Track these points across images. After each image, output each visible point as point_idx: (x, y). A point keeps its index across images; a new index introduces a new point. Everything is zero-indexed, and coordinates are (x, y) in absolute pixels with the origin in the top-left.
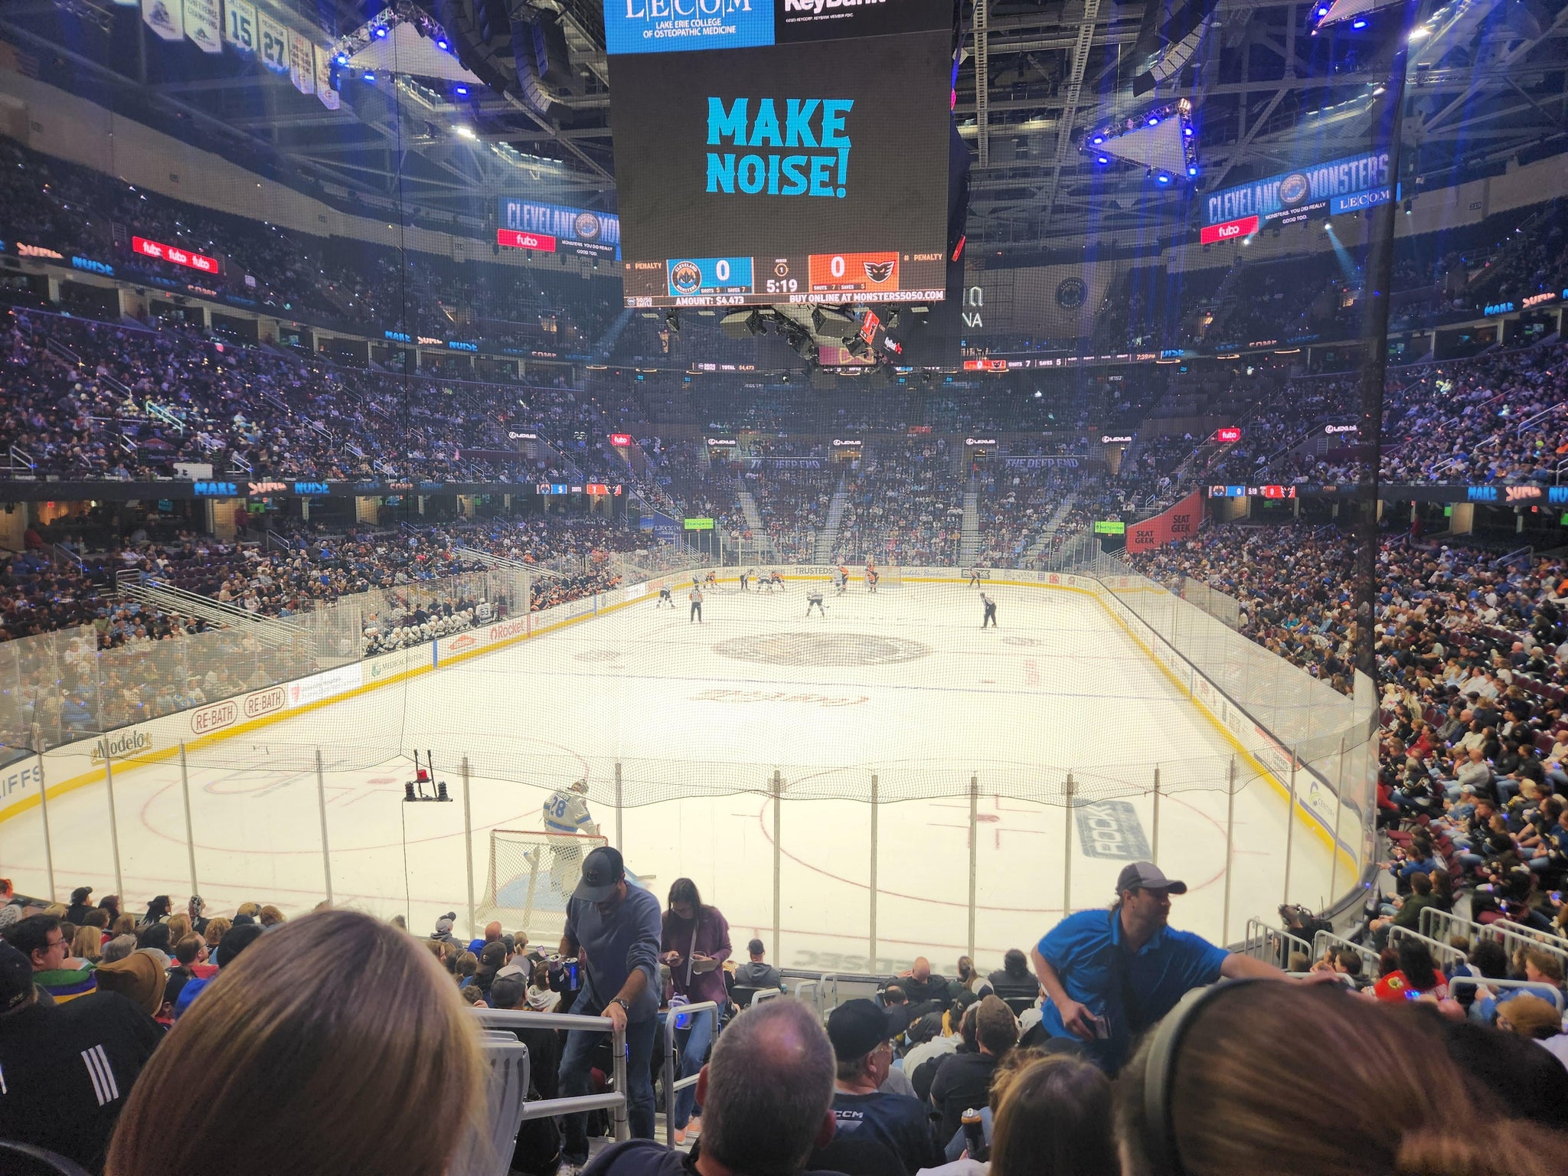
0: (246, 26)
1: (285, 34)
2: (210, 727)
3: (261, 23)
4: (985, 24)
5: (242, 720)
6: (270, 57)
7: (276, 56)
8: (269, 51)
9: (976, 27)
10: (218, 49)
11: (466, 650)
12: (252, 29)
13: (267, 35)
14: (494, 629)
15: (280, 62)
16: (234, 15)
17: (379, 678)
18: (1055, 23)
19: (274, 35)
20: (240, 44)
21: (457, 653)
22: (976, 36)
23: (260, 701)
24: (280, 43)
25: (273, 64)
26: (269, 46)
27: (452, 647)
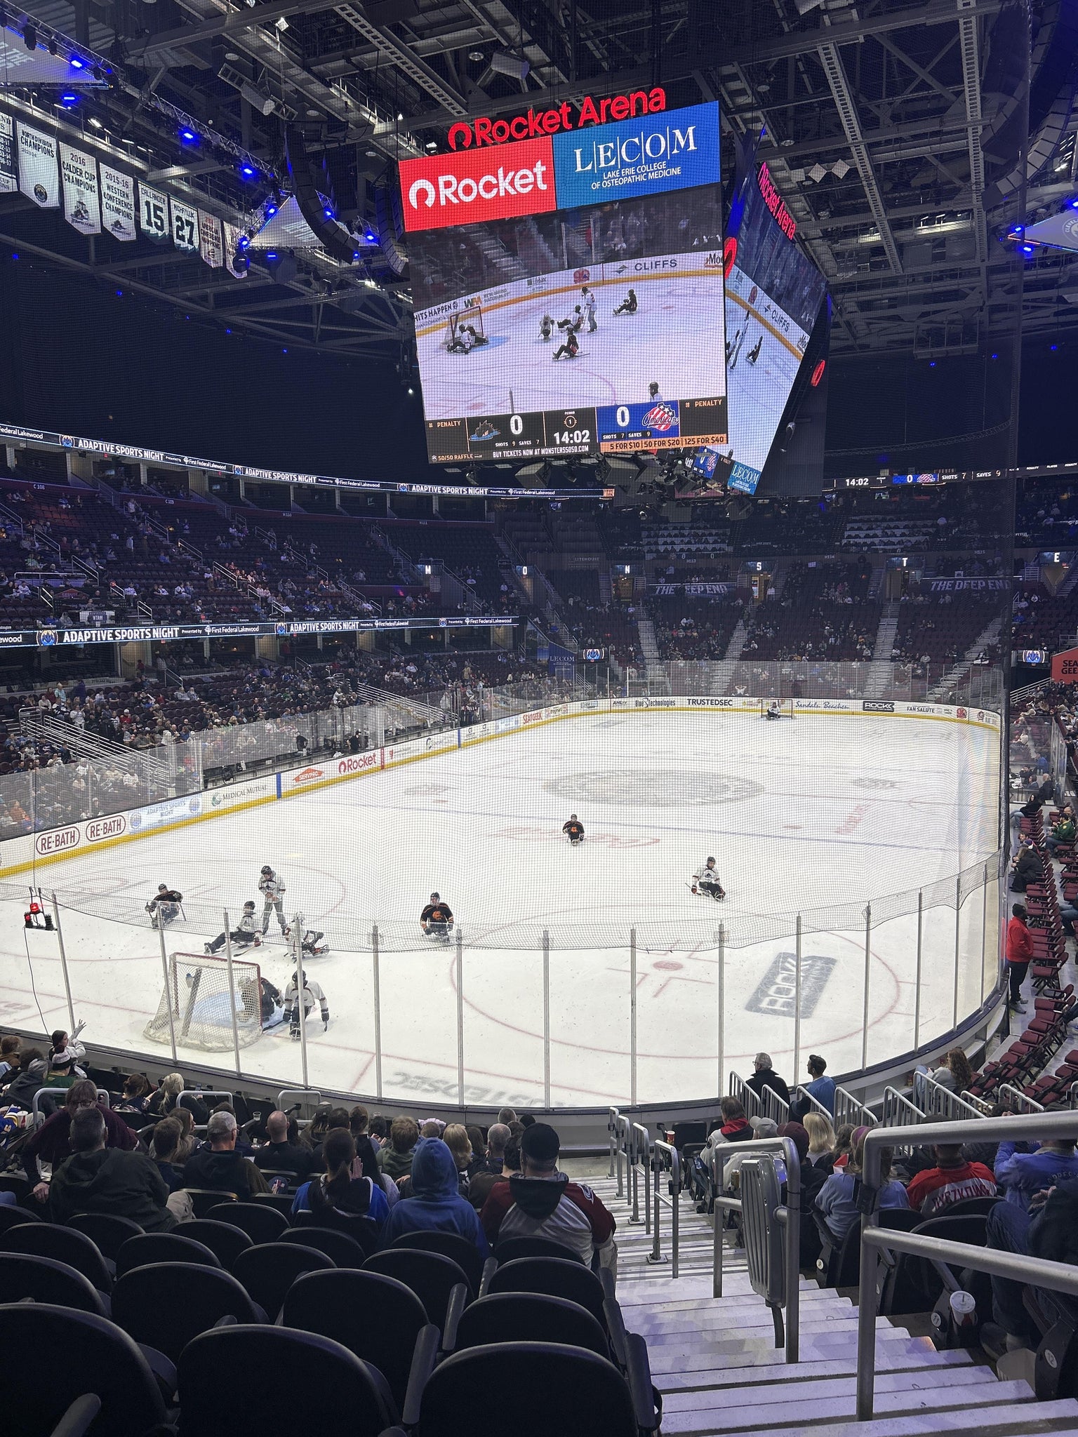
0: (158, 213)
1: (195, 215)
2: (54, 848)
3: (172, 207)
4: (859, 135)
5: (84, 843)
6: (182, 238)
7: (187, 237)
8: (180, 233)
9: (850, 140)
10: (133, 237)
11: (313, 782)
12: (164, 216)
13: (179, 219)
14: (343, 763)
15: (191, 242)
16: (148, 204)
17: (217, 808)
18: (937, 128)
19: (184, 217)
20: (153, 230)
21: (301, 785)
22: (853, 149)
23: (101, 827)
24: (189, 224)
25: (185, 244)
26: (180, 228)
27: (297, 779)
